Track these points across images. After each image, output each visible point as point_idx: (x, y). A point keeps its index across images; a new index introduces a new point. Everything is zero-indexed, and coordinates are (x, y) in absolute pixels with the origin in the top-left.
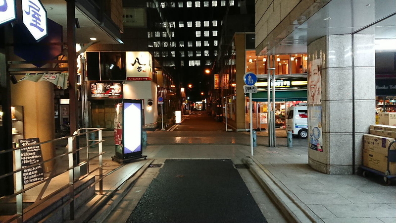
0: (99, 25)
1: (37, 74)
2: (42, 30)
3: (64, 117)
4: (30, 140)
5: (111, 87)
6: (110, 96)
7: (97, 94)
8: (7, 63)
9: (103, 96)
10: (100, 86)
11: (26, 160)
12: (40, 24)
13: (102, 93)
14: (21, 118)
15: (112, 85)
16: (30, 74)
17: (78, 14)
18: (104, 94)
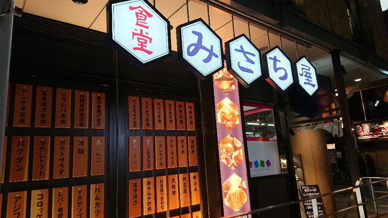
0: (365, 65)
1: (311, 125)
2: (314, 86)
3: (332, 162)
4: (311, 187)
5: (380, 126)
6: (380, 136)
7: (364, 135)
8: (285, 119)
9: (370, 137)
10: (367, 127)
11: (309, 206)
12: (312, 81)
13: (370, 135)
14: (300, 166)
15: (382, 124)
16: (306, 126)
17: (344, 61)
18: (372, 135)
